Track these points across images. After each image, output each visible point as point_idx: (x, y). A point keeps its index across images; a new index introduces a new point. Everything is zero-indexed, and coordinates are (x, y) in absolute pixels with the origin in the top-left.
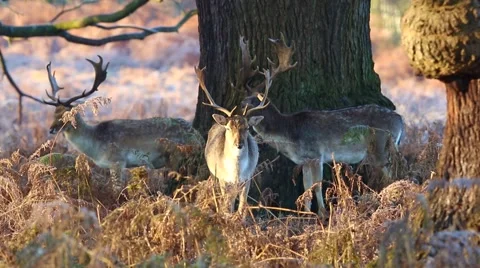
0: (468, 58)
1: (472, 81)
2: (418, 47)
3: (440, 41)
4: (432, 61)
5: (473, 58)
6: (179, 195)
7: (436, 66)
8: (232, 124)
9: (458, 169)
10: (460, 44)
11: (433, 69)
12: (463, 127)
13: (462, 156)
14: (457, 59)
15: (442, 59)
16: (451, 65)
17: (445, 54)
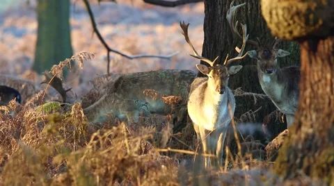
0: (316, 22)
1: (321, 42)
2: (274, 12)
3: (292, 7)
4: (286, 24)
5: (320, 22)
6: (96, 138)
7: (290, 29)
8: (214, 73)
9: (309, 118)
10: (309, 9)
11: (286, 31)
12: (313, 82)
13: (313, 106)
14: (307, 23)
15: (294, 22)
16: (302, 27)
17: (296, 18)
